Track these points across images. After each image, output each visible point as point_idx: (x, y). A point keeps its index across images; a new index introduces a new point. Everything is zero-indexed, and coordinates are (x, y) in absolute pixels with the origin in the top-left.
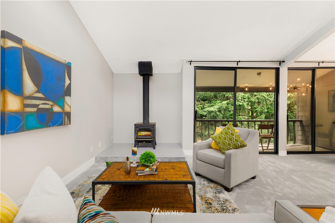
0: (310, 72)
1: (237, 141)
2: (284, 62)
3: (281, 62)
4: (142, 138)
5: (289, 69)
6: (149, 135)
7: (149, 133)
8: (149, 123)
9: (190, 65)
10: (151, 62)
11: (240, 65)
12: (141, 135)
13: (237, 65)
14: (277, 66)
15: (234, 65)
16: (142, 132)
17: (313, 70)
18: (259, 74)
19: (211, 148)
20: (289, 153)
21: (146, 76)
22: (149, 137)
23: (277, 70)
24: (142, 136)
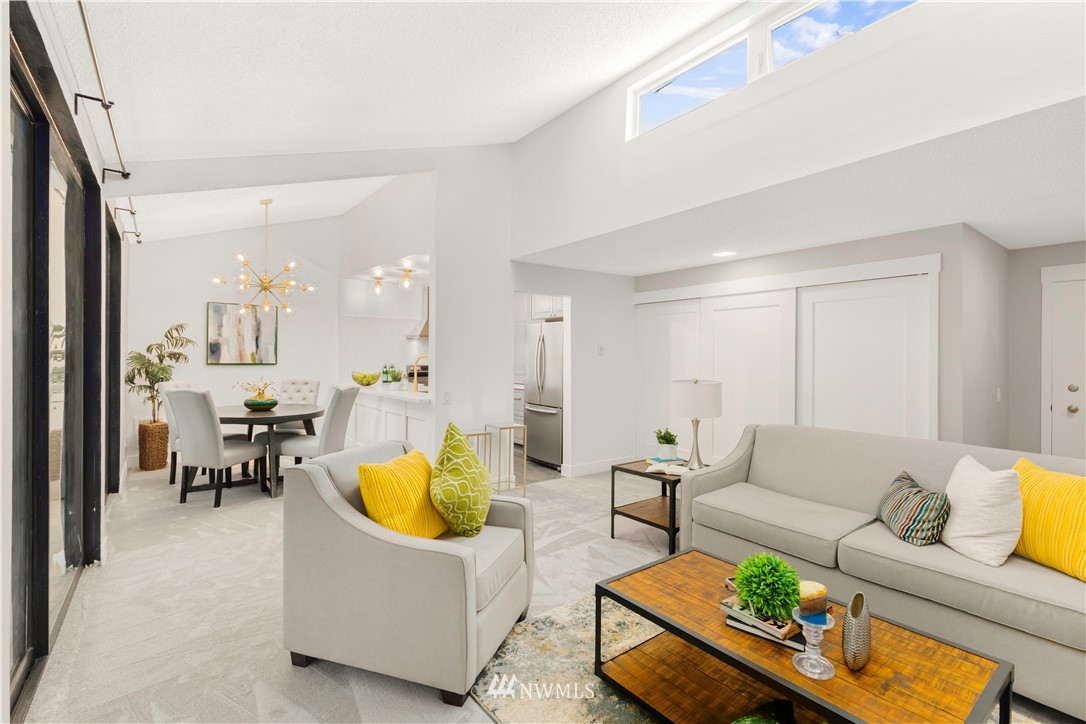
2: (126, 176)
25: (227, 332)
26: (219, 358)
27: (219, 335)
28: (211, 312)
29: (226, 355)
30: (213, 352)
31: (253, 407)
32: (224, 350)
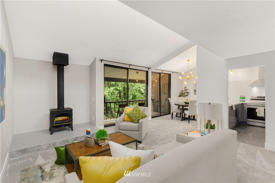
0: (159, 74)
1: (142, 114)
2: (150, 68)
3: (149, 68)
4: (60, 123)
5: (152, 72)
6: (66, 120)
7: (65, 118)
8: (64, 108)
9: (101, 62)
10: (68, 55)
11: (131, 67)
12: (58, 120)
14: (147, 70)
15: (128, 67)
16: (58, 118)
17: (160, 74)
18: (137, 73)
19: (124, 121)
20: (152, 117)
21: (61, 66)
22: (68, 121)
23: (147, 72)
24: (60, 121)
26: (196, 93)
27: (196, 88)
31: (185, 103)
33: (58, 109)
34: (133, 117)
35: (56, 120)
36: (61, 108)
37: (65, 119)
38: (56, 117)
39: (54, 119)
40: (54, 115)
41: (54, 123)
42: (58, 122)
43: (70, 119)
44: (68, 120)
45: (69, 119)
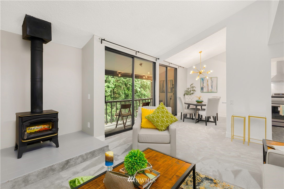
2: (159, 59)
4: (36, 136)
5: (160, 65)
7: (46, 126)
8: (42, 111)
9: (101, 43)
10: (50, 23)
12: (32, 131)
13: (136, 55)
14: (155, 61)
16: (33, 128)
19: (141, 128)
22: (50, 132)
24: (35, 132)
25: (205, 85)
26: (203, 91)
27: (203, 85)
28: (201, 80)
29: (205, 90)
30: (202, 89)
31: (198, 102)
32: (204, 89)
33: (32, 112)
34: (157, 122)
35: (28, 131)
36: (38, 110)
37: (45, 129)
38: (28, 127)
39: (25, 131)
40: (24, 124)
41: (25, 138)
42: (32, 136)
43: (54, 129)
44: (50, 130)
45: (52, 128)
